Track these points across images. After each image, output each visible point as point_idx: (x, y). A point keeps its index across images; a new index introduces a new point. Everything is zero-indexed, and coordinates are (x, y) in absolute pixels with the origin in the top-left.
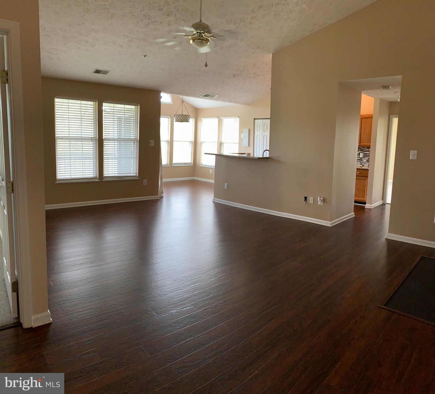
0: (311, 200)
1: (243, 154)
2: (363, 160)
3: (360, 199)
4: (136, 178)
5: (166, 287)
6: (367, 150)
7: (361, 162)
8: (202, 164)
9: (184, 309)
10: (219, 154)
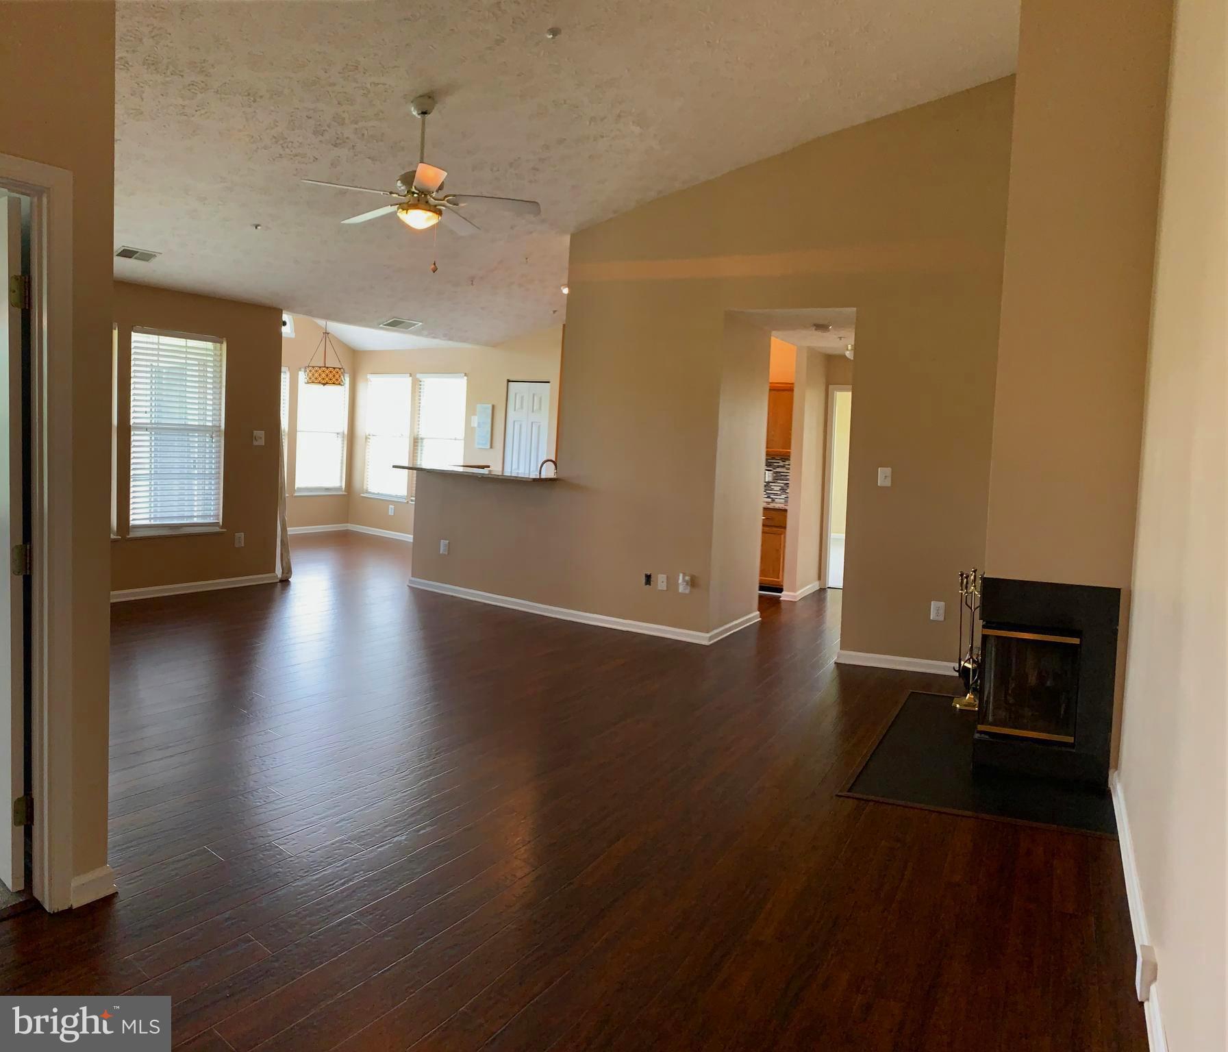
0: (661, 581)
1: (483, 467)
2: (772, 487)
3: (770, 579)
4: (217, 529)
5: (366, 789)
6: (782, 464)
7: (768, 492)
8: (367, 491)
9: (422, 832)
10: (411, 466)
